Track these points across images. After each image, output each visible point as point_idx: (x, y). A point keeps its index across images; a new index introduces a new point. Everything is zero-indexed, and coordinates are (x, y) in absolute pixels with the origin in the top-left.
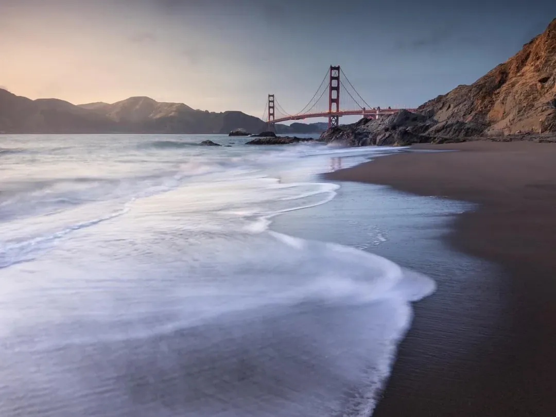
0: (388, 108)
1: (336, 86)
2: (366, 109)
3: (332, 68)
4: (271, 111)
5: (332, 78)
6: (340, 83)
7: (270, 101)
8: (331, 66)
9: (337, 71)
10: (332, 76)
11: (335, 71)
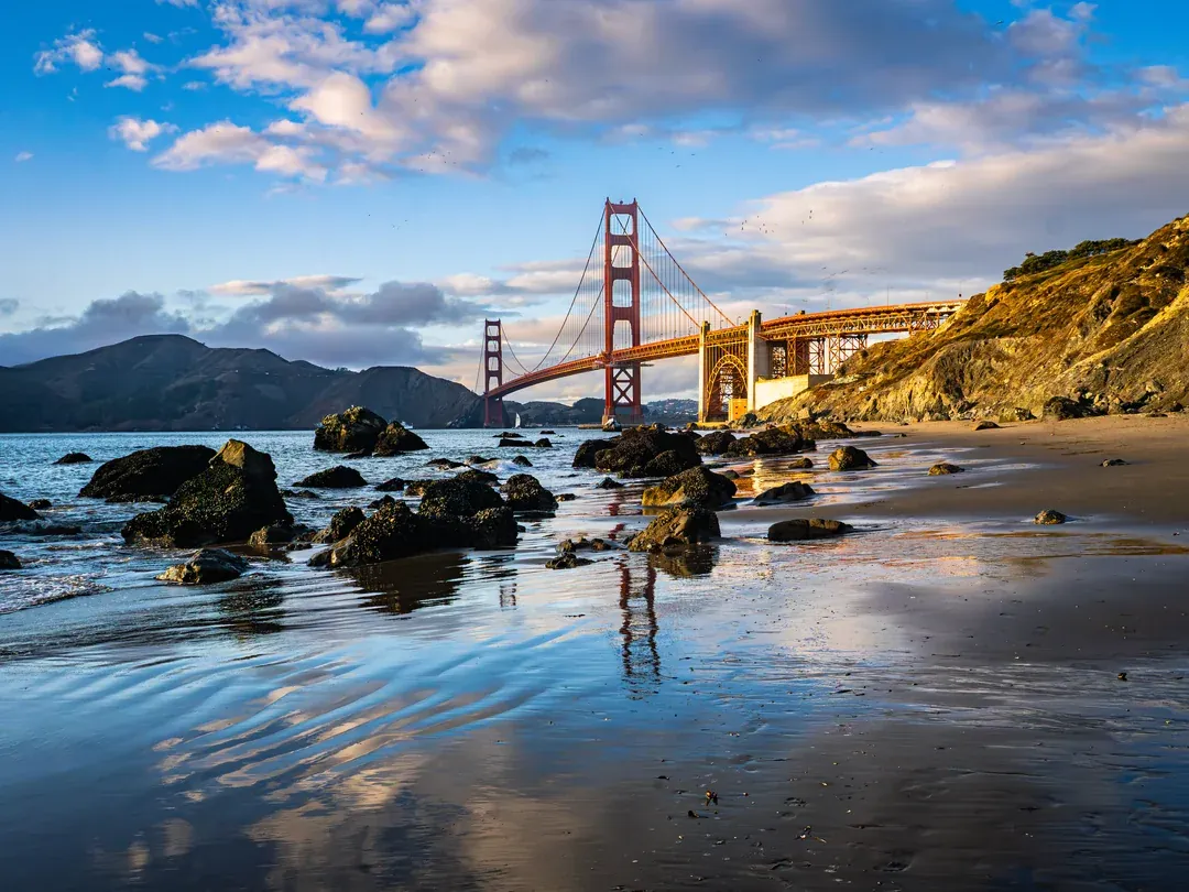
1: (629, 265)
8: (608, 203)
9: (629, 217)
10: (613, 232)
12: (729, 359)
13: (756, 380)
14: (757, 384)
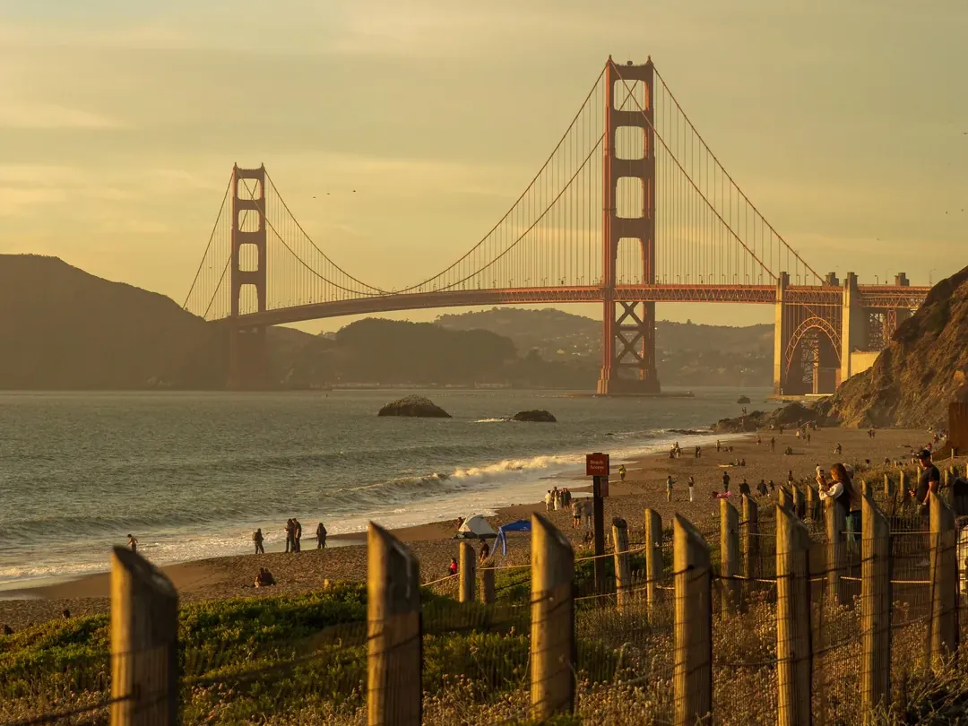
0: (892, 282)
1: (640, 155)
2: (793, 281)
3: (617, 72)
4: (249, 261)
5: (617, 118)
6: (656, 141)
7: (239, 205)
8: (610, 63)
9: (641, 85)
10: (617, 107)
11: (630, 83)
12: (815, 322)
13: (852, 350)
14: (853, 356)
